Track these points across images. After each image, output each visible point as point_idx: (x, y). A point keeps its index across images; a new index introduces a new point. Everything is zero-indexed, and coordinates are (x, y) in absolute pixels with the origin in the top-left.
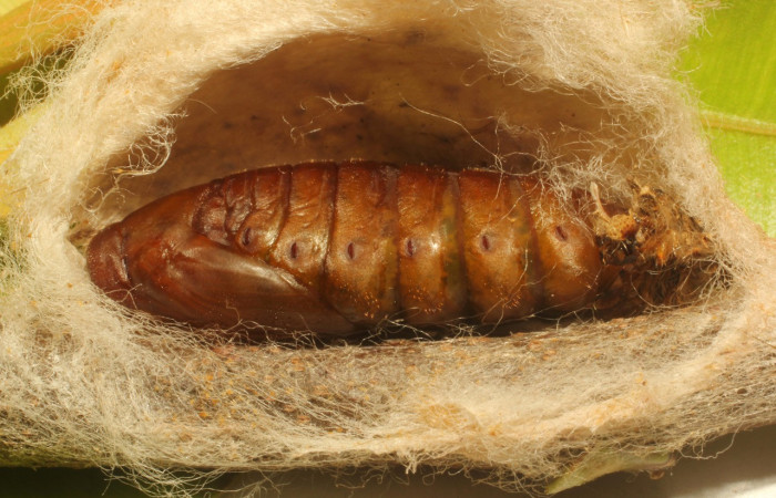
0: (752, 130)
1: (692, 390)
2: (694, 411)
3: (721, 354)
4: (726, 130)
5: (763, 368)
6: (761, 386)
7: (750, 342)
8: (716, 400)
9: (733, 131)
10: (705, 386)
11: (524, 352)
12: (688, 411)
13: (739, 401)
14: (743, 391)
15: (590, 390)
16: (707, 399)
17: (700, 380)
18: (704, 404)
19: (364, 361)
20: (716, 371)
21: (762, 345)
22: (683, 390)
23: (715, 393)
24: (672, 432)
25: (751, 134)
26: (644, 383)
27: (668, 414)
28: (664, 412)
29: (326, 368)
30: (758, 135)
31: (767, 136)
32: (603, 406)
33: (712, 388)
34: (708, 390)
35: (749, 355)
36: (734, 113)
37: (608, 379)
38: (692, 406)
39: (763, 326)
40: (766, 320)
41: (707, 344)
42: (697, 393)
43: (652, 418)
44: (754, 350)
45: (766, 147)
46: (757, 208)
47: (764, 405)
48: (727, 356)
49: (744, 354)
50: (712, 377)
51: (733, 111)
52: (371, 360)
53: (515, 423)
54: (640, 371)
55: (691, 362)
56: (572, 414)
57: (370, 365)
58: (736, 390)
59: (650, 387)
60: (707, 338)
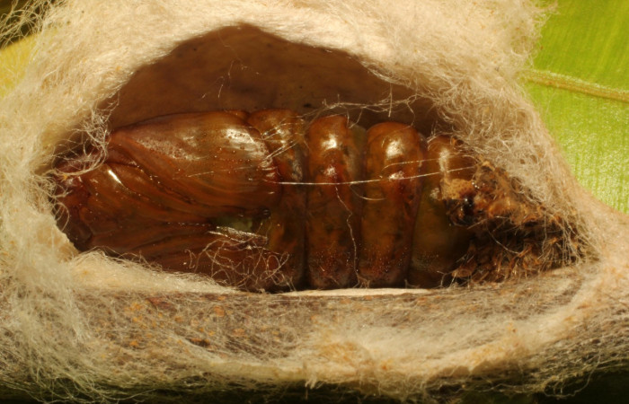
0: (592, 92)
1: (554, 338)
2: (555, 357)
3: (579, 308)
4: (572, 91)
5: (614, 322)
6: (612, 337)
7: (604, 299)
8: (574, 348)
9: (577, 92)
10: (564, 335)
11: (412, 306)
12: (551, 357)
13: (594, 350)
14: (597, 341)
15: (468, 335)
16: (566, 347)
17: (561, 330)
18: (563, 351)
19: (275, 311)
20: (575, 323)
21: (613, 302)
22: (546, 338)
23: (573, 342)
24: (536, 375)
25: (592, 96)
26: (514, 331)
27: (533, 360)
28: (530, 357)
29: (243, 315)
30: (597, 97)
31: (604, 98)
32: (480, 350)
33: (571, 338)
34: (568, 338)
35: (602, 310)
36: (579, 77)
37: (483, 327)
38: (554, 353)
39: (614, 286)
40: (617, 281)
41: (568, 301)
42: (558, 341)
43: (521, 363)
44: (607, 306)
45: (604, 108)
46: (592, 158)
47: (614, 354)
48: (584, 310)
49: (598, 309)
50: (571, 329)
51: (579, 76)
52: (281, 310)
53: (403, 360)
54: (511, 321)
55: (553, 316)
56: (452, 356)
57: (280, 313)
58: (591, 340)
59: (519, 333)
60: (567, 296)
